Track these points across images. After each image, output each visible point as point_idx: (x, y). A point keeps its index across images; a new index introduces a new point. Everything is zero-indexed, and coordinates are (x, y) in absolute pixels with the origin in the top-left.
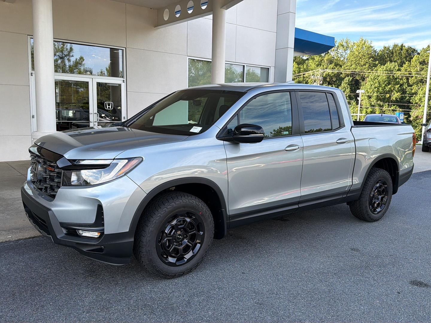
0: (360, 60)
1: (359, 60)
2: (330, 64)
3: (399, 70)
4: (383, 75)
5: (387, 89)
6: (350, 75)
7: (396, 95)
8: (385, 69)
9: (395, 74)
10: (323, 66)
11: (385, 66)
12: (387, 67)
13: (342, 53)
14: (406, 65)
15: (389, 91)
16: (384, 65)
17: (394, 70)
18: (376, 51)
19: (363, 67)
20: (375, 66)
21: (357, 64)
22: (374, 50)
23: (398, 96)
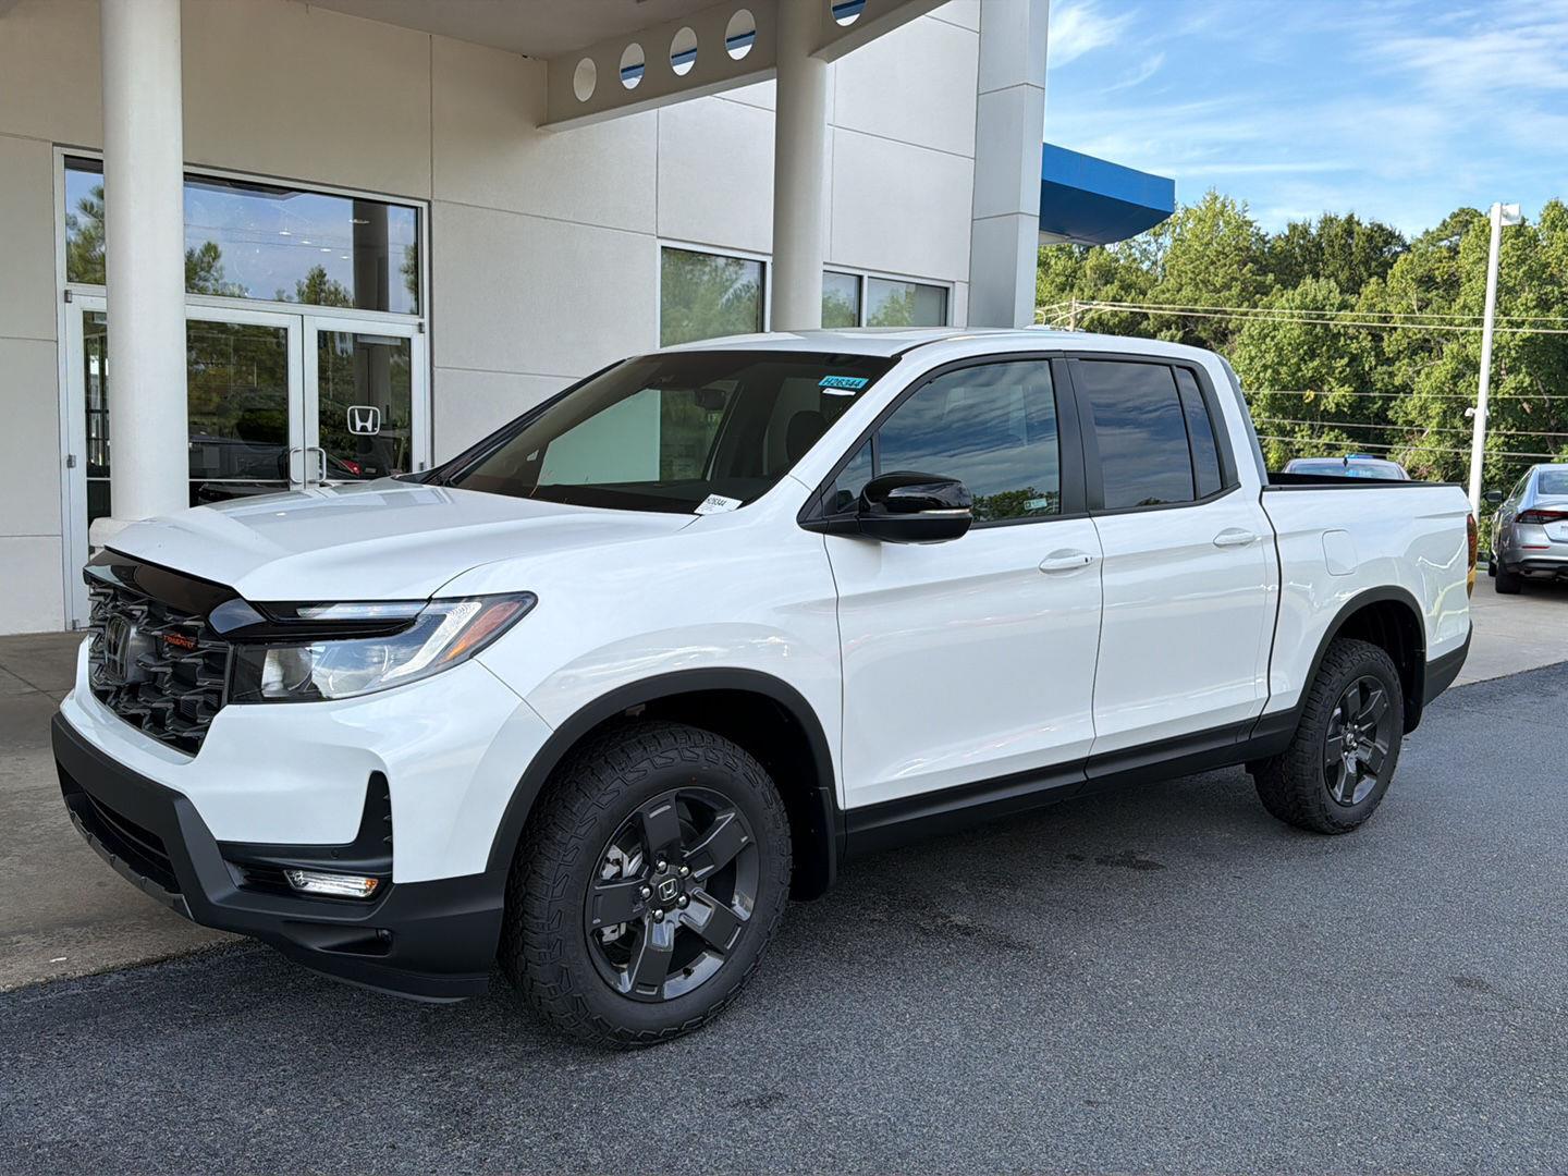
0: (1212, 269)
1: (1207, 268)
2: (1105, 284)
3: (1343, 306)
4: (1291, 323)
5: (1307, 371)
6: (1177, 324)
7: (1337, 395)
8: (1298, 302)
9: (1332, 319)
10: (1082, 290)
11: (1299, 290)
12: (1305, 295)
13: (1144, 246)
14: (1370, 288)
15: (1312, 380)
16: (1295, 288)
17: (1327, 308)
18: (1267, 239)
19: (1222, 294)
20: (1264, 290)
21: (1201, 285)
22: (1257, 234)
23: (1344, 396)
